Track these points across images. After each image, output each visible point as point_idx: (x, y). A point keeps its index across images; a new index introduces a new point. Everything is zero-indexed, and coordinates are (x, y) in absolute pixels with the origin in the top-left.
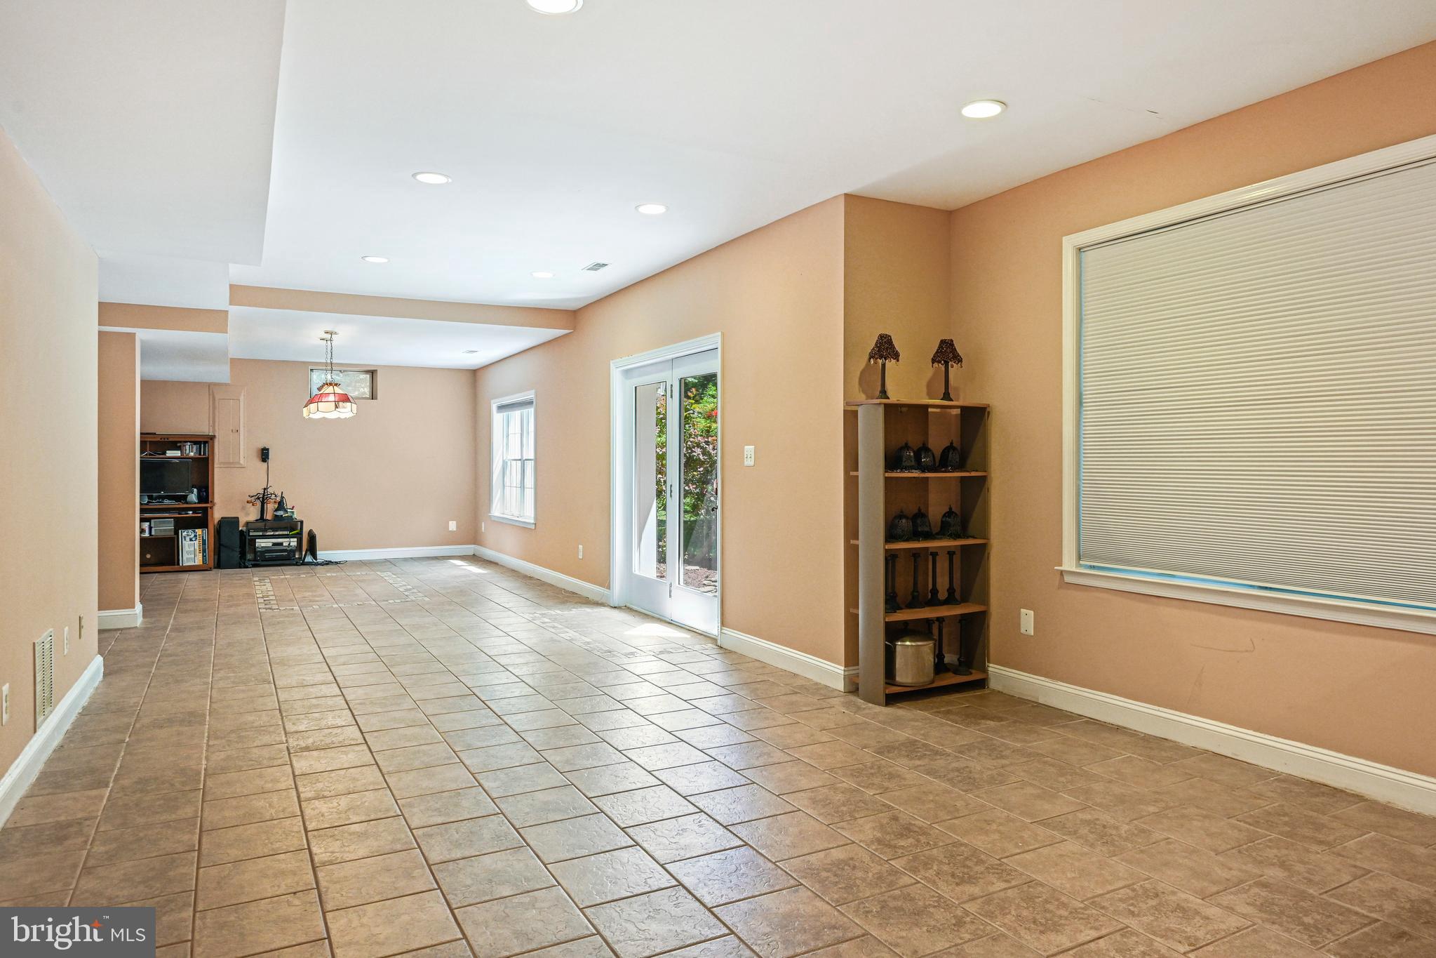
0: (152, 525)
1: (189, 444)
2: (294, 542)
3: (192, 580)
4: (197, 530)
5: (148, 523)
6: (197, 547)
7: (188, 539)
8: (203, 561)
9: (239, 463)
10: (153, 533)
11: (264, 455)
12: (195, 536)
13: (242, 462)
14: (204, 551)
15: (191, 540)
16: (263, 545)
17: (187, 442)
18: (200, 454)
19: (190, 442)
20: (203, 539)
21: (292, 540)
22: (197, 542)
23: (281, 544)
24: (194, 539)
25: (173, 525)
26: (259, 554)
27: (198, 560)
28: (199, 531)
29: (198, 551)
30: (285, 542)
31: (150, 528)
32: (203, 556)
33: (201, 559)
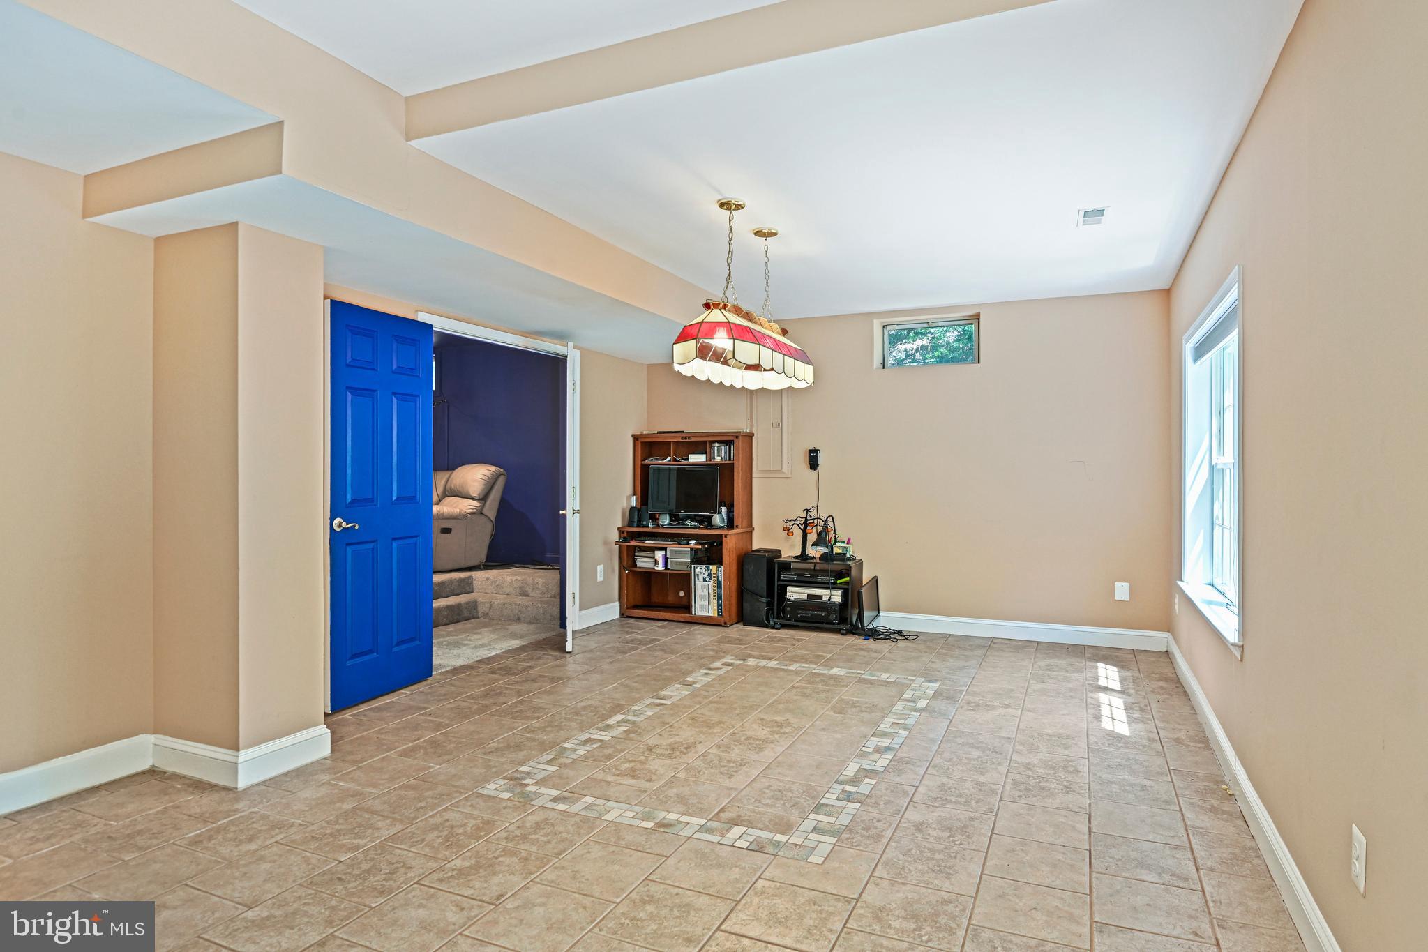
0: (668, 556)
1: (717, 444)
2: (837, 597)
3: (703, 637)
4: (711, 567)
5: (663, 552)
6: (711, 591)
7: (701, 578)
8: (718, 612)
9: (780, 471)
10: (669, 567)
11: (813, 460)
12: (709, 575)
13: (785, 470)
14: (719, 598)
15: (705, 580)
16: (796, 596)
17: (714, 442)
18: (730, 459)
19: (718, 442)
20: (718, 579)
21: (834, 592)
22: (711, 584)
23: (821, 597)
24: (708, 579)
25: (689, 556)
26: (788, 609)
27: (712, 611)
28: (713, 568)
29: (712, 597)
30: (825, 594)
31: (666, 559)
32: (719, 605)
33: (716, 608)
